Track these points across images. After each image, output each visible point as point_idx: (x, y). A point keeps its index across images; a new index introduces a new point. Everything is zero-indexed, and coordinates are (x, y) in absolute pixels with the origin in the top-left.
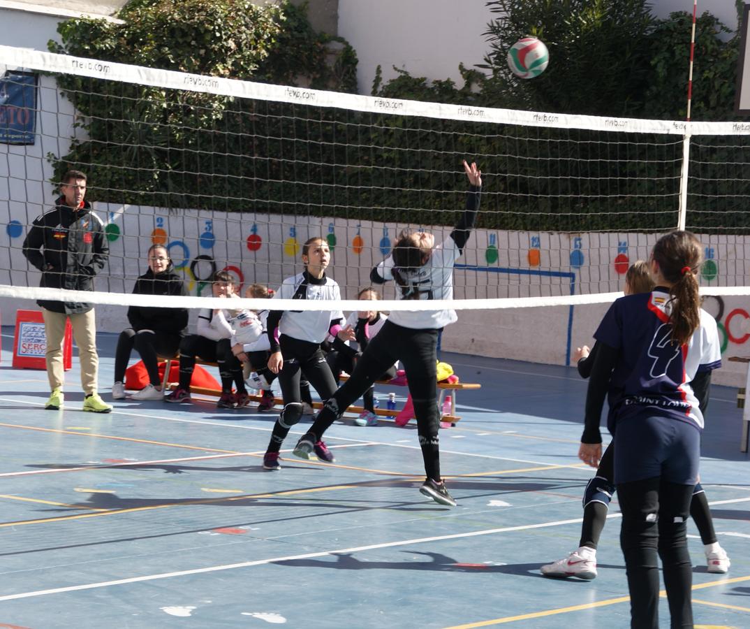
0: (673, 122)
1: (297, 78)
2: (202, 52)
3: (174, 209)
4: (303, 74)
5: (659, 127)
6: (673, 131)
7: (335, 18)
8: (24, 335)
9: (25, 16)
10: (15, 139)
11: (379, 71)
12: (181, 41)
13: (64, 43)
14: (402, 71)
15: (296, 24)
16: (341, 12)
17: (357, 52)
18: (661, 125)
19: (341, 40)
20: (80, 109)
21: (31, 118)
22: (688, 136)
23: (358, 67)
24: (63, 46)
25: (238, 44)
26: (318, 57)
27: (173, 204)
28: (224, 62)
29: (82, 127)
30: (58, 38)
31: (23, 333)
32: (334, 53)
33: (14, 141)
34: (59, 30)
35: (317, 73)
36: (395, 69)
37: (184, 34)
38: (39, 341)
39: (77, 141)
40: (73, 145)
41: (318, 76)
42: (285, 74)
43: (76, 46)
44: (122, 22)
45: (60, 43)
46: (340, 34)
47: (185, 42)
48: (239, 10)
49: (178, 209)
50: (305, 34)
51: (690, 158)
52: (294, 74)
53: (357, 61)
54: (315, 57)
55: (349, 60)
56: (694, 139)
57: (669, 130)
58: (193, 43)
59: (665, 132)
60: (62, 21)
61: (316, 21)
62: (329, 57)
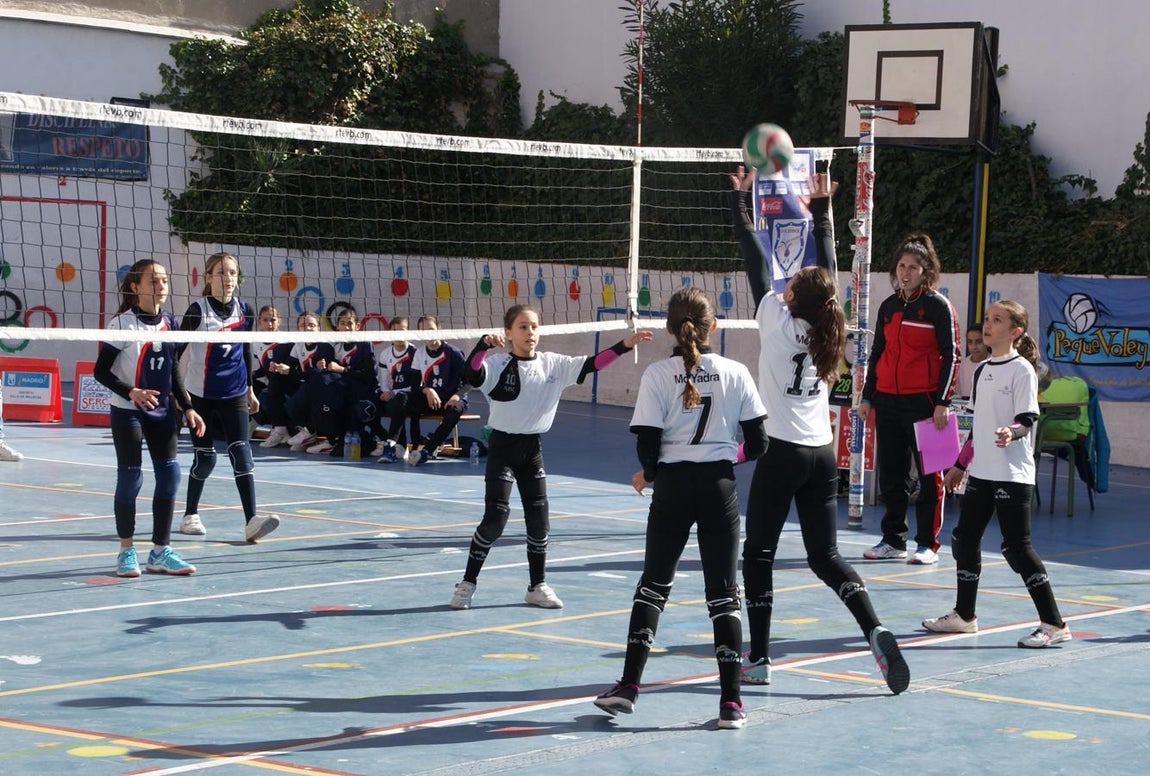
0: (618, 147)
1: (450, 105)
2: (335, 76)
3: (305, 251)
4: (458, 100)
5: (601, 152)
6: (619, 157)
7: (496, 38)
8: (84, 389)
9: (132, 37)
10: (125, 174)
11: (541, 96)
12: (310, 63)
13: (178, 66)
14: (558, 97)
15: (448, 45)
16: (502, 31)
17: (519, 76)
18: (604, 150)
19: (503, 63)
20: (198, 141)
21: (142, 152)
22: (639, 162)
23: (520, 92)
24: (178, 70)
25: (376, 68)
26: (474, 82)
27: (304, 246)
28: (361, 87)
29: (200, 160)
30: (171, 62)
31: (83, 386)
32: (493, 77)
33: (124, 177)
34: (171, 53)
35: (474, 99)
36: (552, 94)
37: (314, 57)
38: (102, 395)
39: (196, 175)
40: (192, 180)
41: (475, 102)
42: (437, 100)
43: (192, 71)
44: (244, 43)
45: (174, 66)
46: (503, 55)
47: (315, 65)
48: (376, 29)
49: (310, 251)
50: (458, 56)
51: (642, 185)
52: (448, 101)
53: (519, 86)
54: (470, 81)
55: (510, 84)
56: (646, 164)
57: (613, 156)
58: (324, 66)
59: (609, 158)
60: (175, 43)
61: (473, 41)
62: (486, 81)
